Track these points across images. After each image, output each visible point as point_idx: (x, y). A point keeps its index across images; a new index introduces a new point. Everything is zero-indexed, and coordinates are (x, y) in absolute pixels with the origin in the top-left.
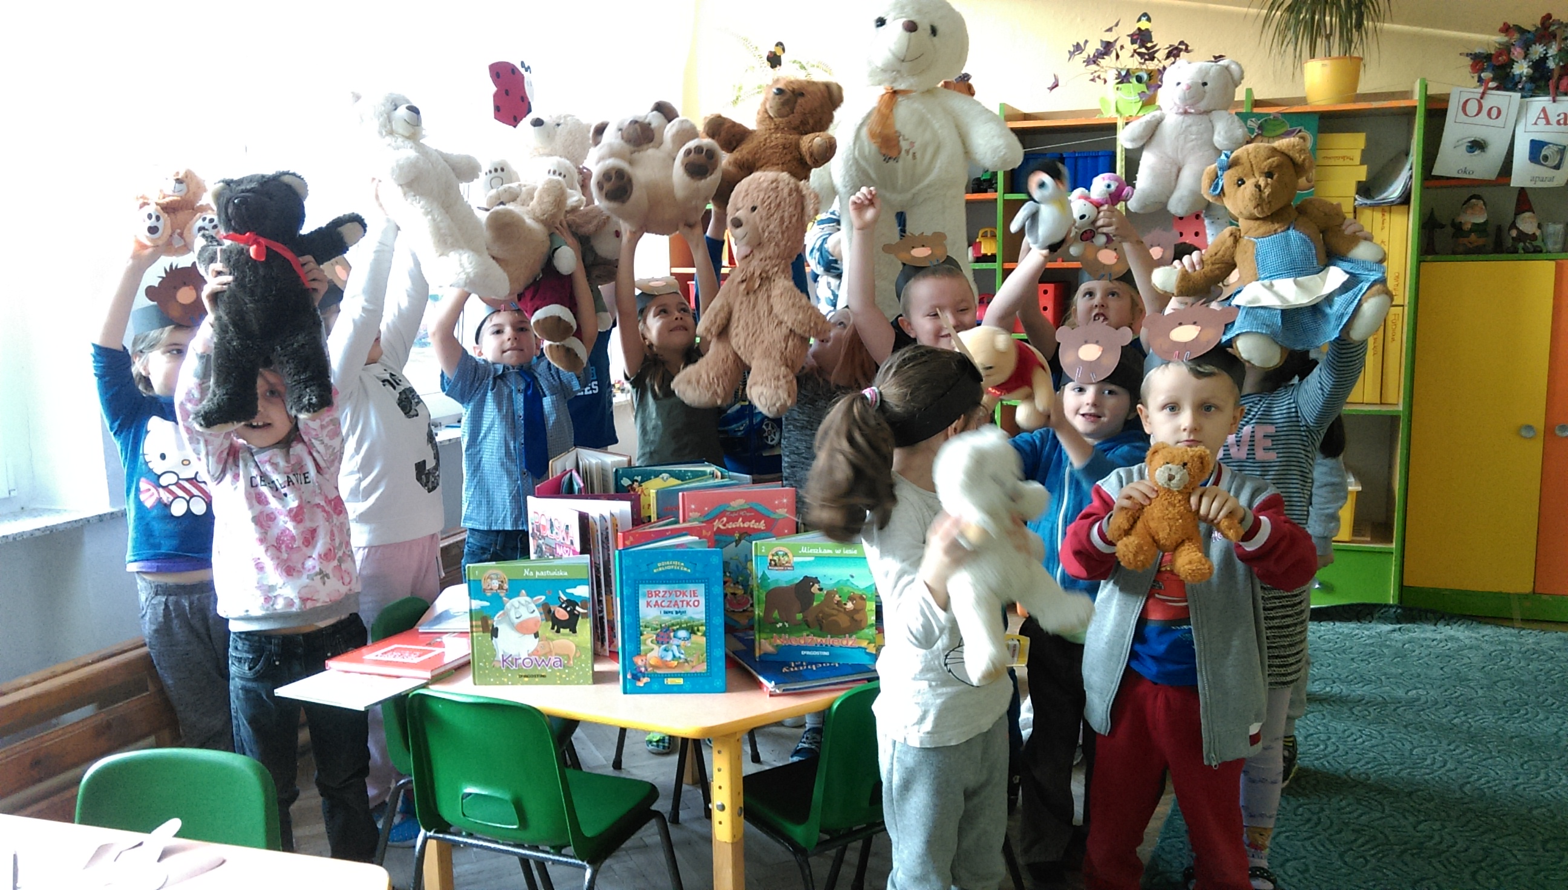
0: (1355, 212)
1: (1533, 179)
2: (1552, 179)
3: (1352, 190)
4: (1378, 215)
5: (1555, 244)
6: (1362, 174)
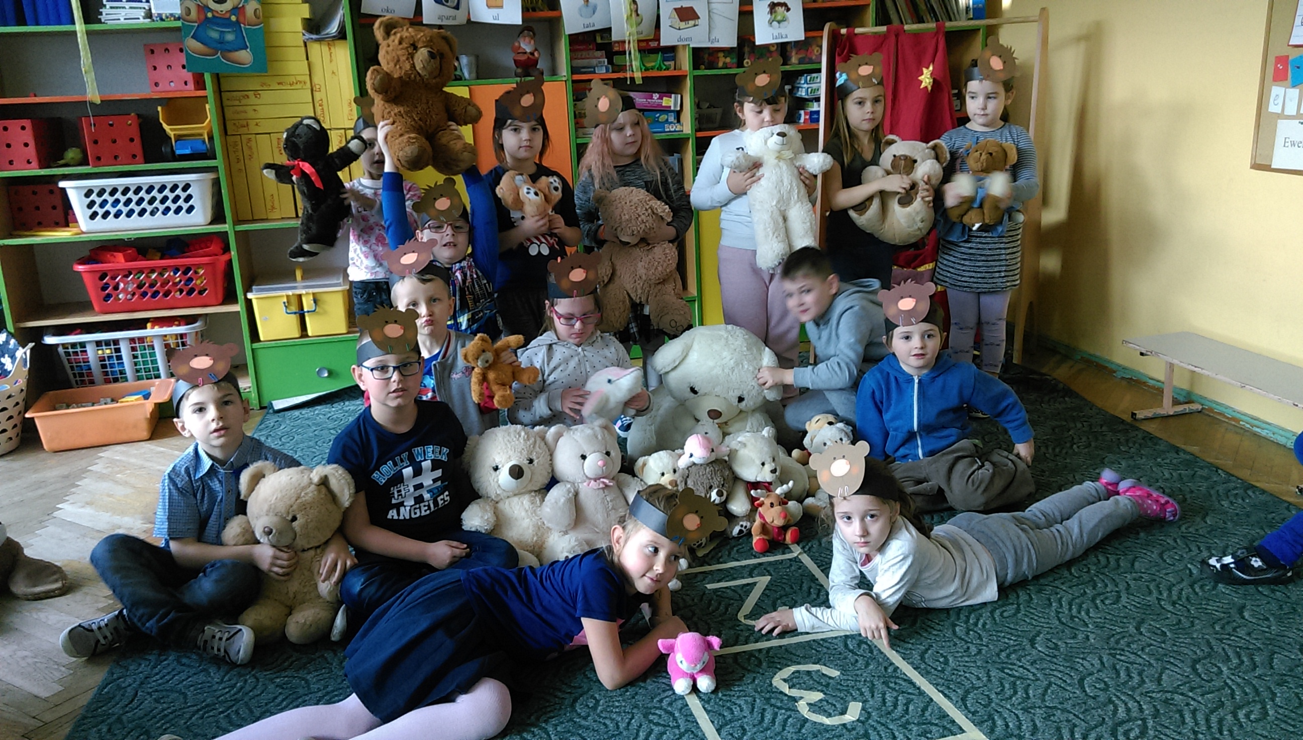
0: (306, 46)
1: (440, 18)
2: (454, 18)
3: (299, 26)
4: (325, 48)
5: (470, 73)
6: (305, 11)
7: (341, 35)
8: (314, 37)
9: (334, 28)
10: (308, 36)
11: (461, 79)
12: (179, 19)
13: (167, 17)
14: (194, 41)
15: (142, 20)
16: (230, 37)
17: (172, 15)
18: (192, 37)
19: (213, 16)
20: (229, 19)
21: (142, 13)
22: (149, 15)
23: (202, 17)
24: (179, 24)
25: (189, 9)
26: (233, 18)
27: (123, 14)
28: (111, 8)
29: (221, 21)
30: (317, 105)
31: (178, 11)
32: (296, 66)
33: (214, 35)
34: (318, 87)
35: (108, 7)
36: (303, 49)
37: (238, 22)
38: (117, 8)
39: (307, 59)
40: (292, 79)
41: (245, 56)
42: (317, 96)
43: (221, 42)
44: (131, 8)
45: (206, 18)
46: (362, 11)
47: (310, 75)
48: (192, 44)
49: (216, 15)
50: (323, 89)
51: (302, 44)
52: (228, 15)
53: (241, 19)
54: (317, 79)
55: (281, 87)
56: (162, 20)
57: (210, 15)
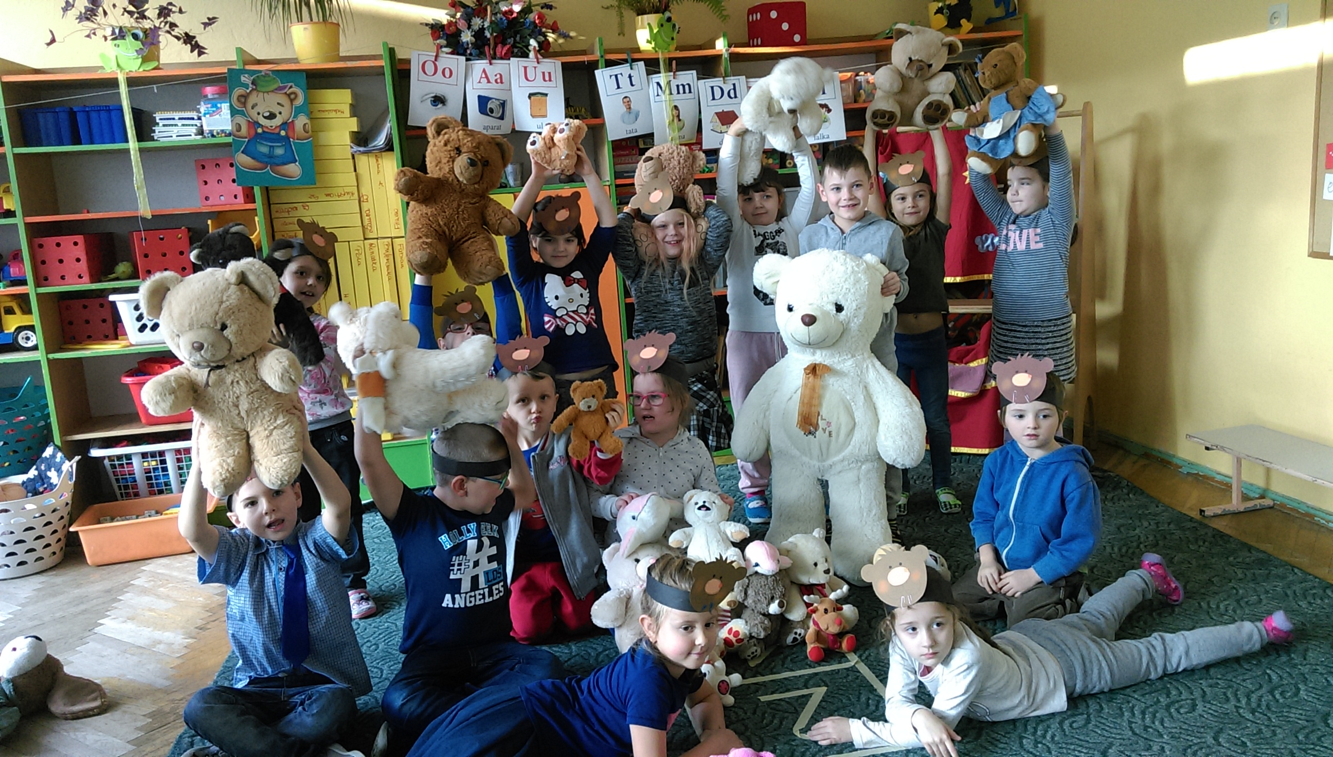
0: (354, 158)
1: (487, 128)
2: (499, 128)
3: (347, 139)
4: (372, 160)
5: (515, 180)
6: (353, 125)
7: (389, 147)
8: (362, 149)
9: (381, 140)
10: (356, 148)
11: (506, 187)
12: (230, 135)
13: (218, 133)
14: (244, 156)
15: (193, 137)
16: (279, 151)
17: (222, 131)
18: (243, 152)
19: (264, 132)
20: (279, 134)
21: (193, 130)
22: (201, 132)
23: (253, 133)
24: (230, 140)
25: (239, 125)
26: (283, 133)
27: (176, 131)
28: (164, 125)
29: (270, 136)
30: (364, 214)
31: (228, 127)
32: (343, 178)
33: (264, 149)
34: (365, 197)
35: (161, 125)
36: (351, 161)
37: (287, 138)
38: (170, 125)
39: (355, 170)
40: (340, 191)
41: (294, 169)
42: (365, 206)
43: (271, 156)
44: (183, 125)
45: (256, 133)
46: (409, 124)
47: (358, 186)
48: (242, 159)
49: (266, 130)
50: (370, 199)
51: (350, 157)
52: (277, 131)
53: (290, 134)
54: (363, 191)
55: (329, 198)
56: (213, 136)
57: (260, 130)
